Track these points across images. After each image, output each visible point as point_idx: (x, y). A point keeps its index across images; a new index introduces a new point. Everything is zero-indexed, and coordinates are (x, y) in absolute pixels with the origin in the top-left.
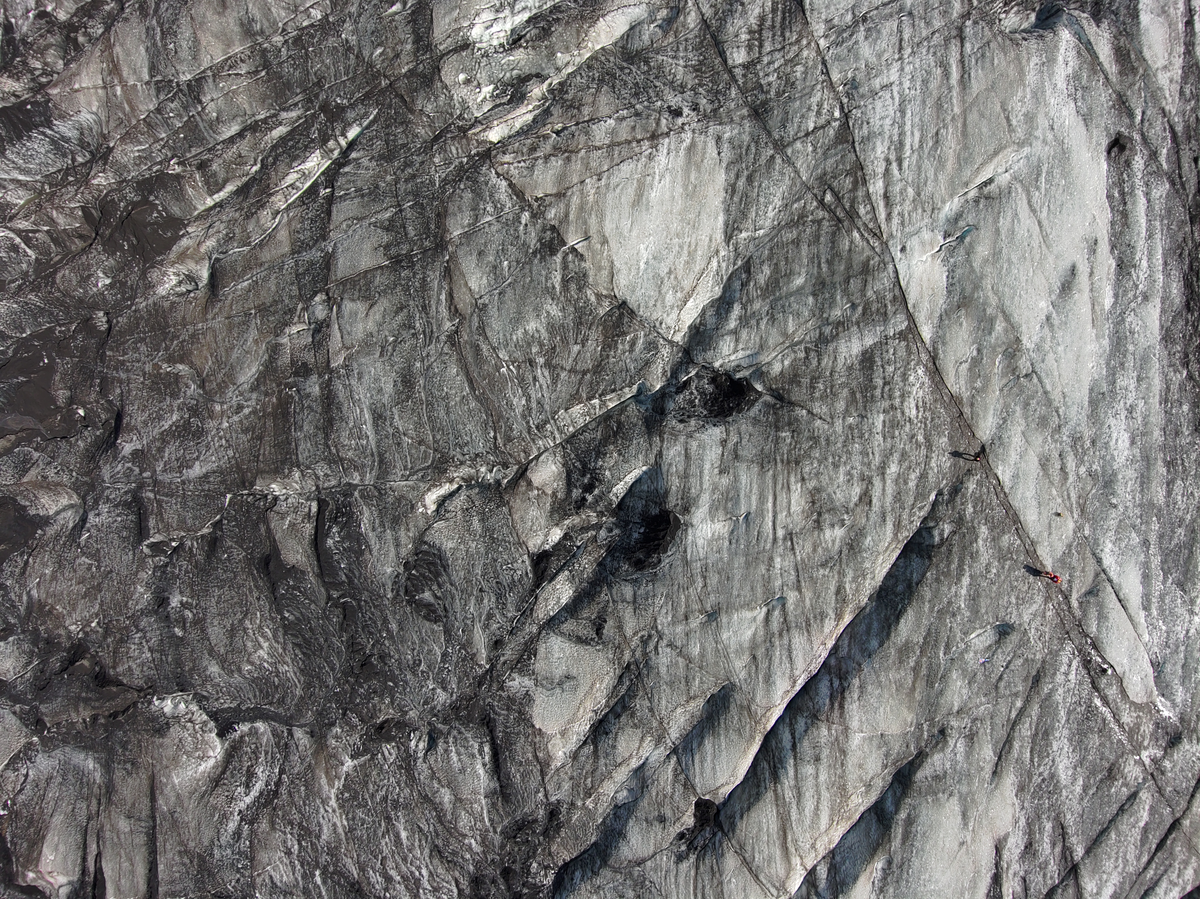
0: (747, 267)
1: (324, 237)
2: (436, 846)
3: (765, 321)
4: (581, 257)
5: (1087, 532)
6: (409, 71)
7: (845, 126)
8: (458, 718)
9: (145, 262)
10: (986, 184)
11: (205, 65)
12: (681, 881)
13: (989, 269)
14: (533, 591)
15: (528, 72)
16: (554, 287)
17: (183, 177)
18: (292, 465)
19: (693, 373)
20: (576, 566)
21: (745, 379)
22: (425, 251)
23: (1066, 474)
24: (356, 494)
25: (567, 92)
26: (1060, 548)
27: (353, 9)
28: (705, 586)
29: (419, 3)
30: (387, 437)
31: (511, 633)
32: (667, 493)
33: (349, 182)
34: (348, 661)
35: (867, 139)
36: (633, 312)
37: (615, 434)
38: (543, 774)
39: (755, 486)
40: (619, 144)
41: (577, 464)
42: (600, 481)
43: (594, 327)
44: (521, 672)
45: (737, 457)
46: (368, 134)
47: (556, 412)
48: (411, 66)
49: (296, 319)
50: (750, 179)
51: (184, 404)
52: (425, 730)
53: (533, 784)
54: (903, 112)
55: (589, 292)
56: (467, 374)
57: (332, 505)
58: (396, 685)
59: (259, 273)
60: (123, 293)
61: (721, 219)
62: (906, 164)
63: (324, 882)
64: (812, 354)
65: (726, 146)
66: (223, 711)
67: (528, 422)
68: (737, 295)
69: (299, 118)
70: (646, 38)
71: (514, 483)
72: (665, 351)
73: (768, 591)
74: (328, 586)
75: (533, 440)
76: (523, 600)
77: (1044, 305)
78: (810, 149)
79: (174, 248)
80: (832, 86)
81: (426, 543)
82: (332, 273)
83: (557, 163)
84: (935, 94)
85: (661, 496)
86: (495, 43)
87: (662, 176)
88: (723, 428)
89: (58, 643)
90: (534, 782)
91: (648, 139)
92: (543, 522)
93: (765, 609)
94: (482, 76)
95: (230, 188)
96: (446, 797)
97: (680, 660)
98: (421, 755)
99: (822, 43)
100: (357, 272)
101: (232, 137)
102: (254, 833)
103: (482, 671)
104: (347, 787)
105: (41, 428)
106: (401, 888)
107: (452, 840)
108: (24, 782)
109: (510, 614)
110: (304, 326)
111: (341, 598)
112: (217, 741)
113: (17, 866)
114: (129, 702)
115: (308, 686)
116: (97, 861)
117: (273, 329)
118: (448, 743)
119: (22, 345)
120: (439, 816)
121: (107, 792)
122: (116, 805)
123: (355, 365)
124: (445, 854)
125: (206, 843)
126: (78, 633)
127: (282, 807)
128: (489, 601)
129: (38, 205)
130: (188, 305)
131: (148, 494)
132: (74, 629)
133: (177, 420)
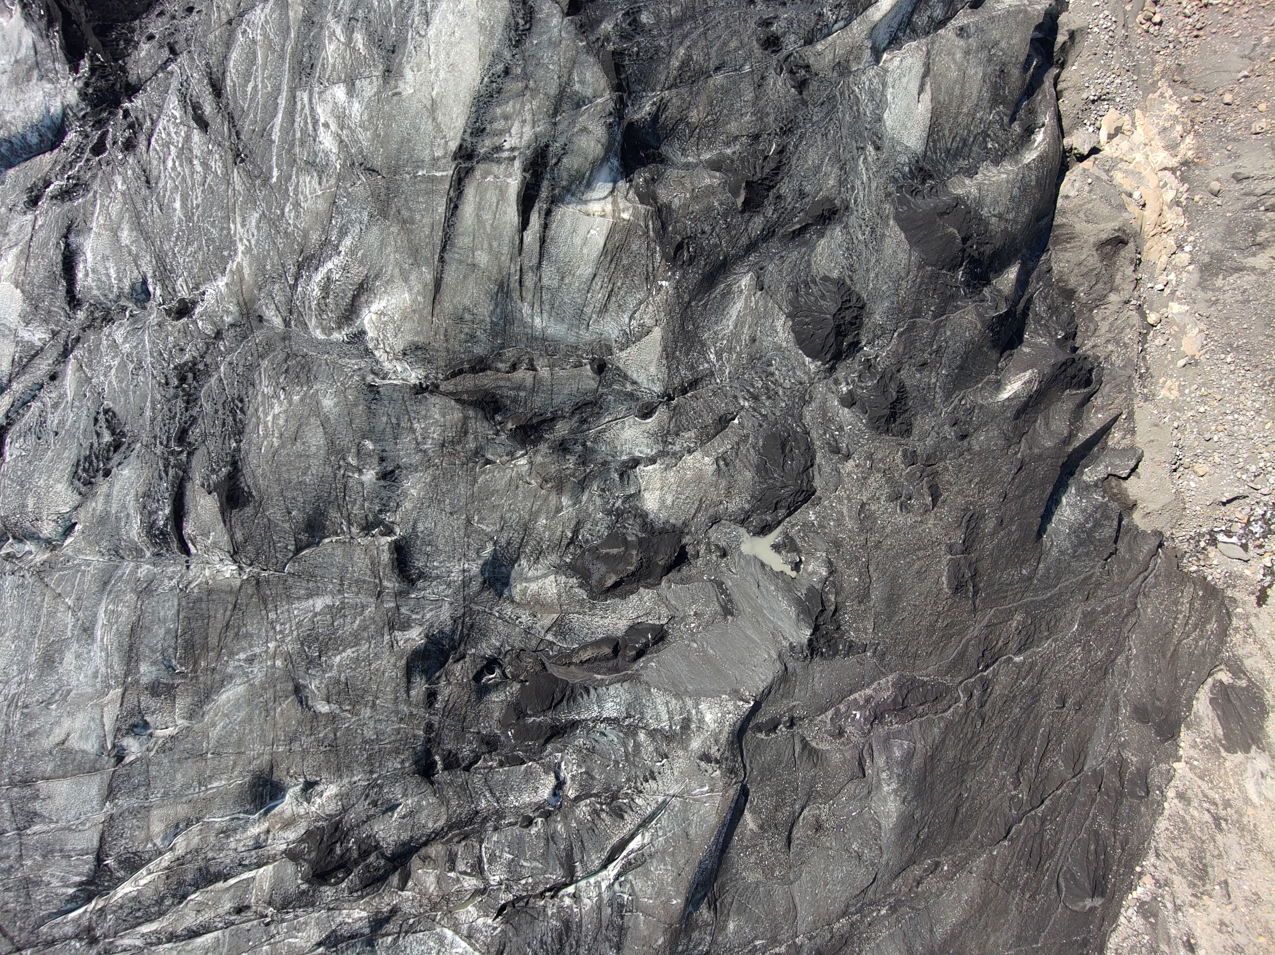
1: (111, 817)
2: (150, 188)
8: (108, 311)
9: (340, 821)
14: (9, 424)
17: (266, 902)
30: (87, 608)
31: (38, 385)
33: (75, 866)
38: (29, 243)
44: (33, 346)
49: (160, 741)
51: (324, 672)
52: (151, 303)
57: (175, 547)
60: (378, 792)
63: (270, 169)
66: (356, 357)
69: (121, 937)
74: (186, 466)
79: (303, 832)
82: (106, 779)
90: (42, 234)
95: (233, 881)
96: (126, 236)
98: (150, 280)
100: (74, 779)
101: (205, 933)
102: (326, 231)
103: (75, 352)
104: (225, 261)
105: (547, 664)
106: (197, 152)
107: (132, 191)
108: (635, 312)
109: (39, 404)
110: (159, 733)
111: (182, 452)
112: (367, 327)
113: (647, 226)
114: (453, 381)
115: (250, 368)
116: (524, 224)
117: (191, 734)
118: (119, 288)
119: (535, 755)
120: (138, 217)
121: (507, 293)
122: (489, 279)
123: (99, 686)
124: (143, 178)
125: (375, 230)
126: (523, 455)
127: (293, 252)
128: (53, 420)
129: (448, 901)
130: (299, 771)
131: (391, 584)
132: (523, 461)
133: (335, 655)
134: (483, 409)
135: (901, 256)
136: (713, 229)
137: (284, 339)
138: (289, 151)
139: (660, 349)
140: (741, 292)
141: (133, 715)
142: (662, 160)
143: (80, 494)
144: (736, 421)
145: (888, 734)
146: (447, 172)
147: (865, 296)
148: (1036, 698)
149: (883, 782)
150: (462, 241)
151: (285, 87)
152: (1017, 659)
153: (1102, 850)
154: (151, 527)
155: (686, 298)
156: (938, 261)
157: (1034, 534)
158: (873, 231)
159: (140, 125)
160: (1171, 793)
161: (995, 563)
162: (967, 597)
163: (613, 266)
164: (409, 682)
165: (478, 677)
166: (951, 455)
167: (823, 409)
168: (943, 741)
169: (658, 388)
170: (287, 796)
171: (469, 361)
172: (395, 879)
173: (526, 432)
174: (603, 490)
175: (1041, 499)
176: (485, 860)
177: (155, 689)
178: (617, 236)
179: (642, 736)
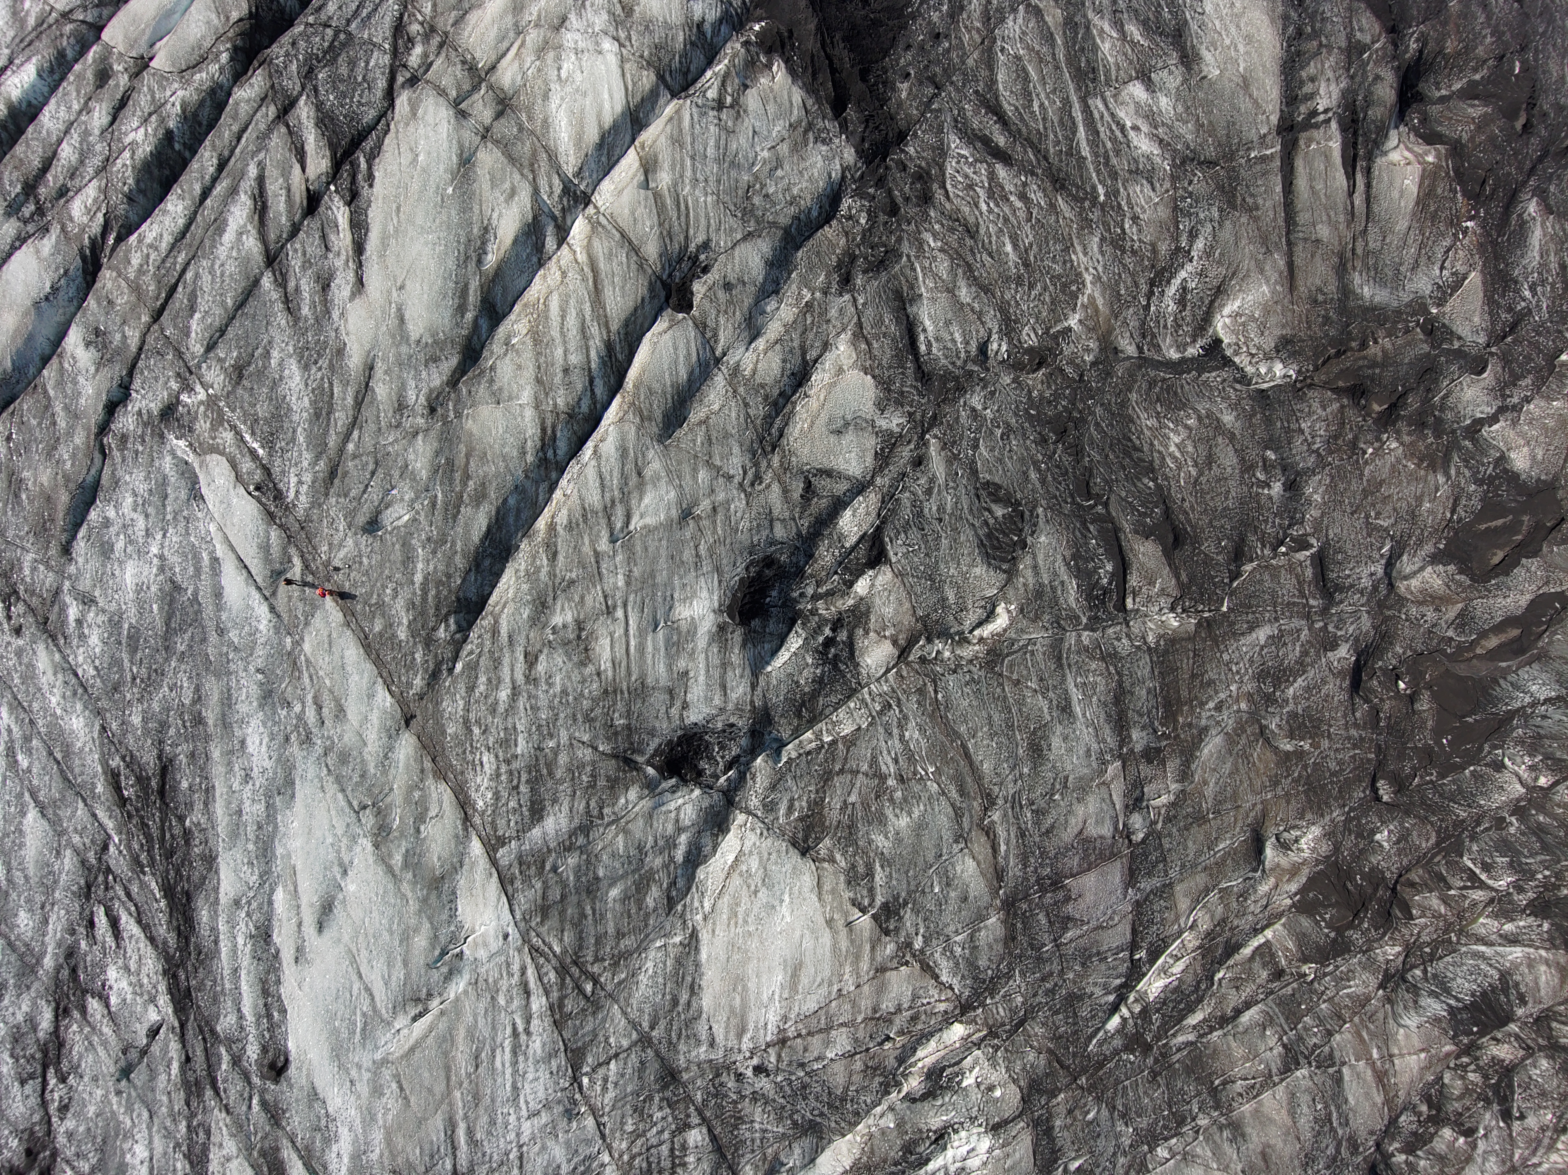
0: (671, 903)
1: (1138, 904)
2: (972, 237)
3: (649, 845)
4: (854, 903)
5: (288, 640)
6: (1056, 1096)
7: (576, 1068)
8: (956, 379)
9: (1336, 861)
10: (420, 1015)
11: (1281, 1088)
12: (703, 222)
13: (413, 921)
14: (882, 522)
15: (926, 1104)
16: (882, 867)
17: (1299, 960)
18: (1156, 649)
19: (722, 780)
20: (837, 553)
21: (665, 779)
22: (1026, 897)
23: (315, 703)
24: (1084, 620)
25: (881, 1084)
26: (317, 621)
27: (1122, 1160)
28: (696, 547)
29: (1050, 1172)
30: (1055, 687)
31: (904, 475)
32: (744, 645)
33: (1115, 967)
34: (1082, 435)
35: (552, 1055)
36: (794, 845)
37: (803, 704)
38: (860, 325)
39: (649, 662)
40: (820, 1031)
41: (843, 667)
42: (817, 651)
43: (835, 823)
44: (891, 434)
45: (671, 692)
46: (1097, 1022)
47: (871, 724)
48: (1054, 1102)
49: (1163, 810)
50: (675, 1002)
51: (1282, 706)
52: (991, 362)
53: (870, 312)
54: (515, 1088)
55: (843, 864)
56: (971, 763)
57: (1111, 606)
58: (1026, 411)
59: (1207, 858)
60: (1359, 824)
61: (703, 956)
62: (509, 1031)
63: (1094, 187)
64: (595, 813)
65: (704, 1036)
66: (1216, 368)
67: (901, 711)
68: (679, 871)
69: (1174, 1035)
70: (797, 1151)
71: (912, 642)
72: (754, 802)
73: (629, 548)
74: (1108, 518)
75: (894, 691)
76: (893, 511)
77: (351, 887)
78: (612, 1040)
79: (1305, 879)
80: (593, 1111)
81: (1005, 571)
82: (1126, 864)
83: (887, 1005)
84: (481, 1111)
85: (751, 639)
86: (963, 1134)
87: (771, 998)
88: (687, 722)
90: (869, 314)
91: (789, 1039)
92: (877, 601)
93: (631, 527)
94: (976, 1096)
95: (1247, 951)
96: (965, 294)
97: (718, 463)
98: (995, 336)
99: (606, 1158)
100: (1099, 869)
101: (1248, 1009)
102: (1175, 239)
103: (934, 431)
104: (1074, 295)
105: (1448, 664)
106: (1009, 187)
108: (1445, 260)
109: (907, 494)
111: (1094, 505)
112: (1221, 333)
113: (1447, 166)
114: (1323, 370)
115: (1123, 404)
116: (1352, 187)
117: (1188, 797)
118: (965, 351)
119: (1473, 756)
120: (971, 271)
121: (1345, 264)
122: (1332, 252)
123: (1094, 765)
125: (1227, 224)
126: (1389, 439)
127: (1144, 269)
128: (931, 508)
129: (1462, 918)
131: (1316, 602)
132: (1394, 444)
133: (1287, 688)
134: (1353, 395)
137: (1140, 367)
138: (1106, 164)
139: (1481, 295)
141: (1135, 787)
146: (1275, 148)
150: (1303, 218)
151: (1074, 98)
154: (1091, 589)
155: (1494, 235)
159: (926, 173)
163: (1424, 214)
164: (1353, 703)
169: (1483, 339)
170: (1269, 849)
172: (1399, 911)
174: (1465, 461)
177: (1152, 755)
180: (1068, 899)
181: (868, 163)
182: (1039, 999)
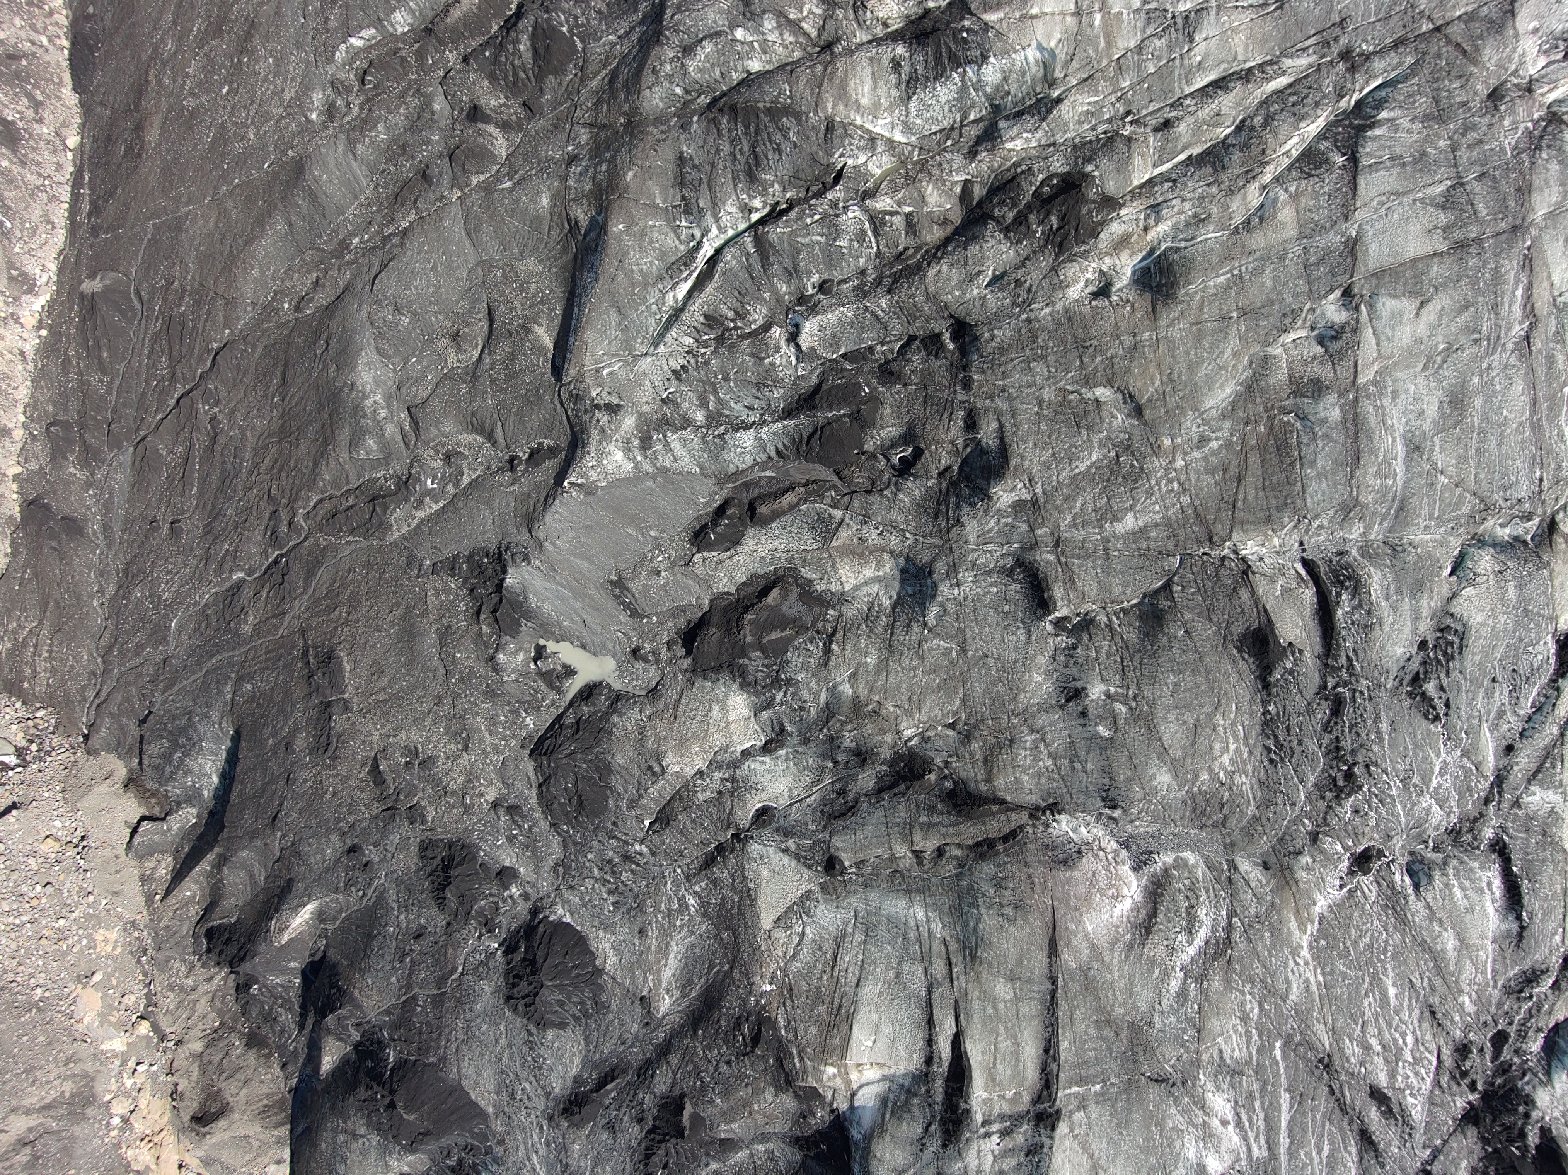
1: (1346, 217)
2: (1429, 1006)
8: (1456, 843)
9: (1057, 255)
14: (1555, 680)
17: (1135, 139)
22: (1499, 234)
24: (1355, 552)
30: (1420, 475)
31: (1524, 735)
33: (1383, 148)
44: (1541, 784)
48: (1469, 8)
49: (1300, 323)
51: (1109, 437)
56: (1533, 394)
57: (1323, 567)
59: (1246, 265)
60: (1016, 296)
63: (1285, 1057)
66: (1139, 835)
69: (1311, 66)
71: (1544, 539)
74: (1326, 671)
79: (1102, 235)
82: (1360, 264)
89: (878, 754)
90: (1553, 923)
95: (1181, 157)
96: (1449, 942)
98: (1410, 891)
100: (1400, 260)
101: (1202, 89)
102: (1204, 994)
103: (1488, 784)
104: (1322, 933)
105: (835, 479)
106: (1379, 1060)
107: (1450, 998)
108: (799, 944)
109: (1522, 711)
110: (1303, 333)
111: (1335, 687)
112: (1131, 876)
113: (802, 1060)
114: (1013, 825)
115: (1267, 803)
116: (957, 1042)
117: (1262, 338)
118: (1447, 875)
119: (830, 368)
120: (1438, 968)
121: (964, 948)
122: (990, 964)
123: (1389, 381)
124: (1439, 1016)
125: (1144, 1008)
126: (910, 739)
127: (1240, 960)
128: (1501, 695)
129: (907, 177)
130: (1119, 310)
131: (1045, 557)
132: (908, 733)
133: (1098, 460)
134: (969, 794)
135: (471, 1070)
136: (717, 1067)
137: (1233, 844)
138: (1265, 1083)
139: (759, 902)
140: (668, 991)
141: (1339, 352)
142: (797, 1141)
143: (1452, 615)
144: (647, 823)
145: (387, 464)
146: (1065, 1094)
147: (508, 1014)
148: (208, 528)
149: (384, 404)
150: (1031, 1008)
151: (1283, 1158)
152: (241, 575)
153: (92, 353)
154: (1356, 588)
155: (736, 974)
156: (422, 1071)
157: (243, 737)
158: (512, 1095)
159: (1453, 1077)
160: (19, 434)
161: (287, 694)
162: (315, 647)
163: (837, 1001)
164: (1002, 439)
165: (918, 453)
166: (365, 824)
167: (537, 859)
168: (316, 464)
169: (755, 848)
170: (1129, 274)
171: (997, 853)
172: (978, 192)
173: (911, 770)
174: (802, 708)
175: (242, 783)
176: (869, 233)
177: (1317, 388)
178: (837, 1041)
179: (700, 417)
180: (1447, 229)
181: (1514, 1089)
182: (1486, 120)
